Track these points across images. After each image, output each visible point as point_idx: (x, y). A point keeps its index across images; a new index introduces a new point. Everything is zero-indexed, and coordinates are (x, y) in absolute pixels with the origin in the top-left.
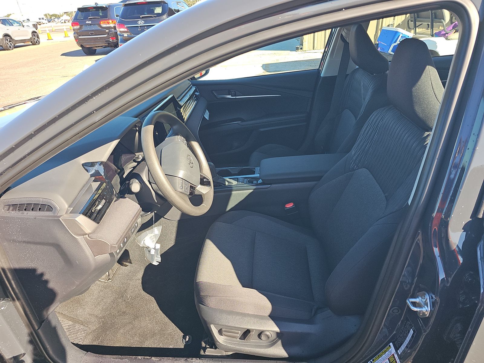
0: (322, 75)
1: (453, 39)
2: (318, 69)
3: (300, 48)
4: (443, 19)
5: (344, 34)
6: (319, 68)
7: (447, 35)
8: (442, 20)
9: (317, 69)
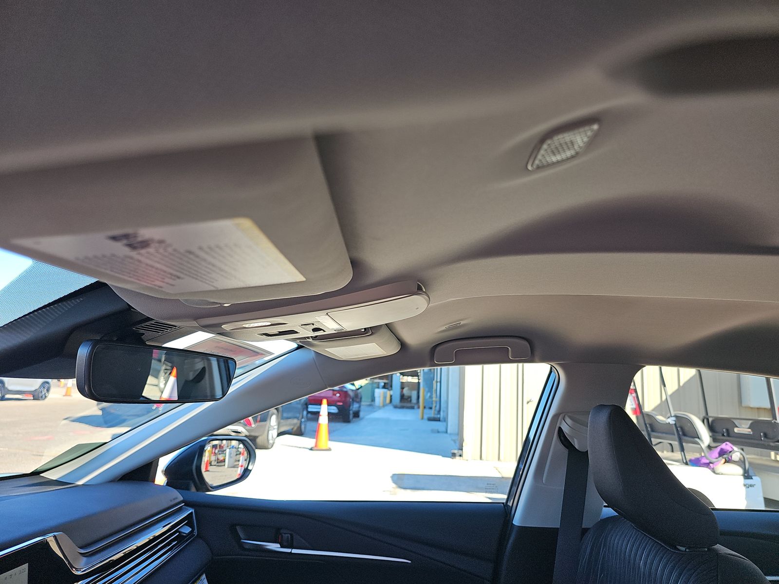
0: (517, 521)
1: (724, 474)
2: (505, 505)
3: (458, 454)
4: (699, 438)
5: (566, 429)
6: (508, 500)
7: (711, 465)
8: (697, 440)
9: (503, 503)
